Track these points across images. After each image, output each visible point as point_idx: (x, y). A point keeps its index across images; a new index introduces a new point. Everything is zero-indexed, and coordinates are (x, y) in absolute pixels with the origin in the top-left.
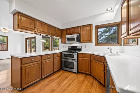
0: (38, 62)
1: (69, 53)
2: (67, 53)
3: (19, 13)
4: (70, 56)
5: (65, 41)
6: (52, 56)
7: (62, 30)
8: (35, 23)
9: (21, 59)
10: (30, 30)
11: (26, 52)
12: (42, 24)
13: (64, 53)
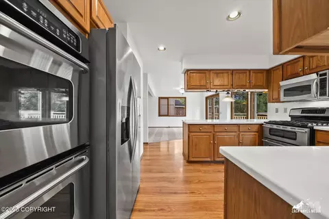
0: (209, 134)
1: (289, 128)
2: (275, 127)
3: (188, 70)
4: (282, 134)
5: (277, 97)
6: (236, 128)
7: (268, 72)
8: (207, 76)
9: (189, 125)
10: (200, 89)
11: (207, 119)
12: (217, 74)
13: (269, 126)
